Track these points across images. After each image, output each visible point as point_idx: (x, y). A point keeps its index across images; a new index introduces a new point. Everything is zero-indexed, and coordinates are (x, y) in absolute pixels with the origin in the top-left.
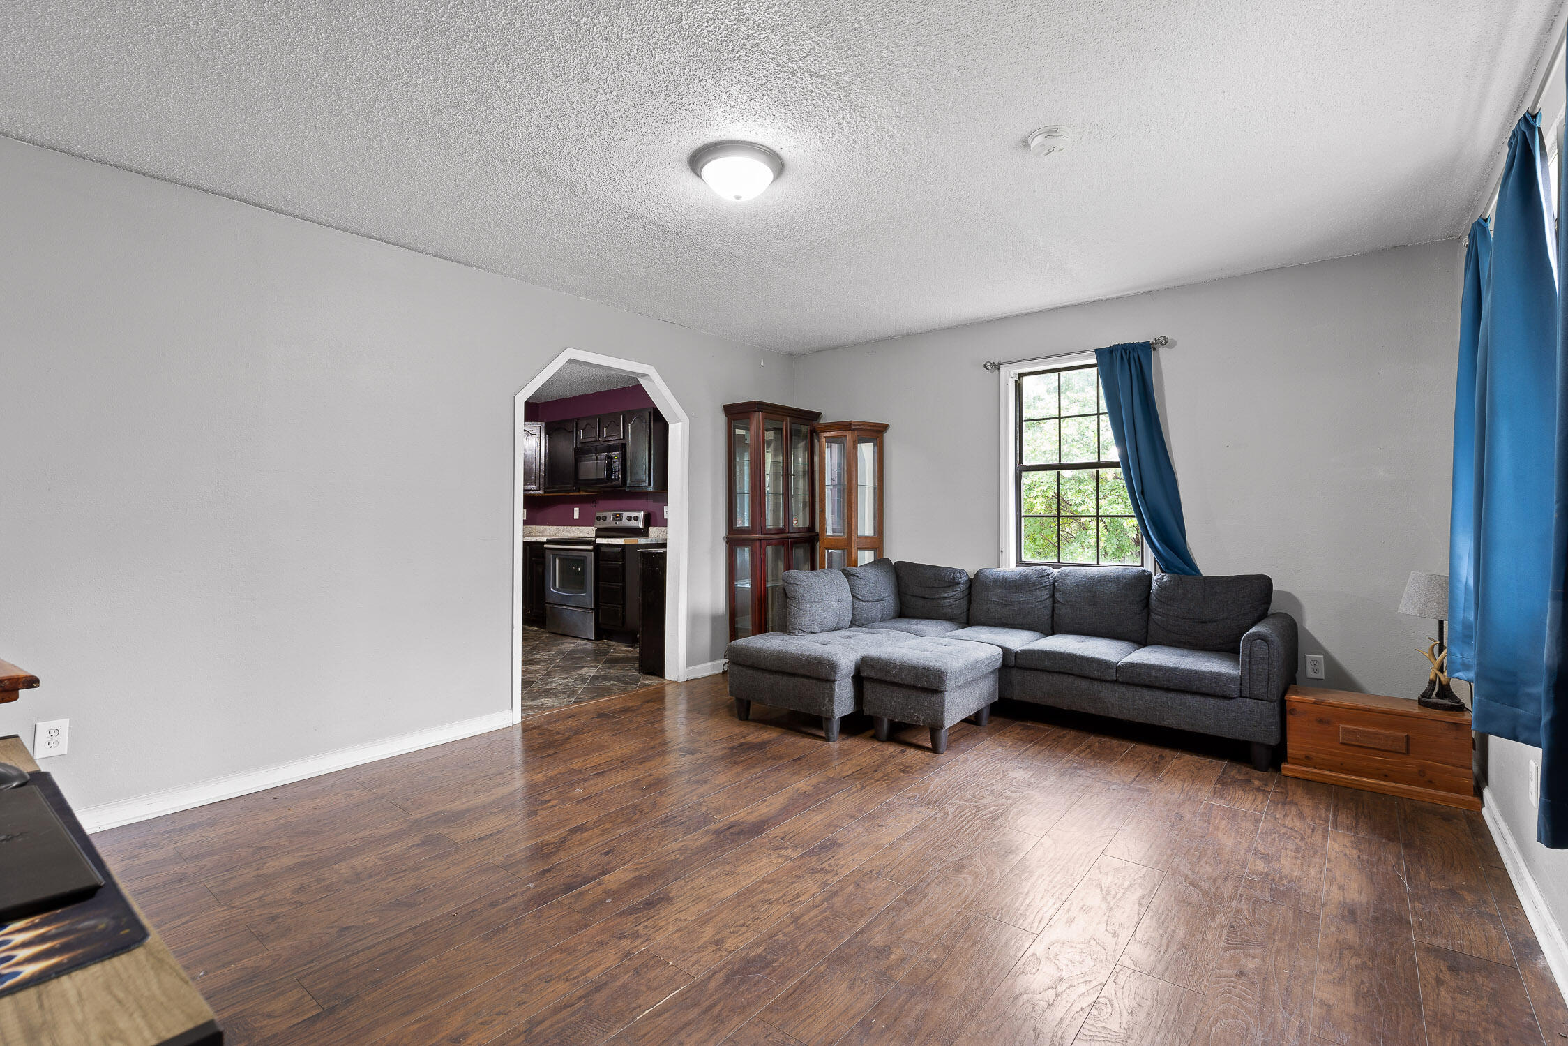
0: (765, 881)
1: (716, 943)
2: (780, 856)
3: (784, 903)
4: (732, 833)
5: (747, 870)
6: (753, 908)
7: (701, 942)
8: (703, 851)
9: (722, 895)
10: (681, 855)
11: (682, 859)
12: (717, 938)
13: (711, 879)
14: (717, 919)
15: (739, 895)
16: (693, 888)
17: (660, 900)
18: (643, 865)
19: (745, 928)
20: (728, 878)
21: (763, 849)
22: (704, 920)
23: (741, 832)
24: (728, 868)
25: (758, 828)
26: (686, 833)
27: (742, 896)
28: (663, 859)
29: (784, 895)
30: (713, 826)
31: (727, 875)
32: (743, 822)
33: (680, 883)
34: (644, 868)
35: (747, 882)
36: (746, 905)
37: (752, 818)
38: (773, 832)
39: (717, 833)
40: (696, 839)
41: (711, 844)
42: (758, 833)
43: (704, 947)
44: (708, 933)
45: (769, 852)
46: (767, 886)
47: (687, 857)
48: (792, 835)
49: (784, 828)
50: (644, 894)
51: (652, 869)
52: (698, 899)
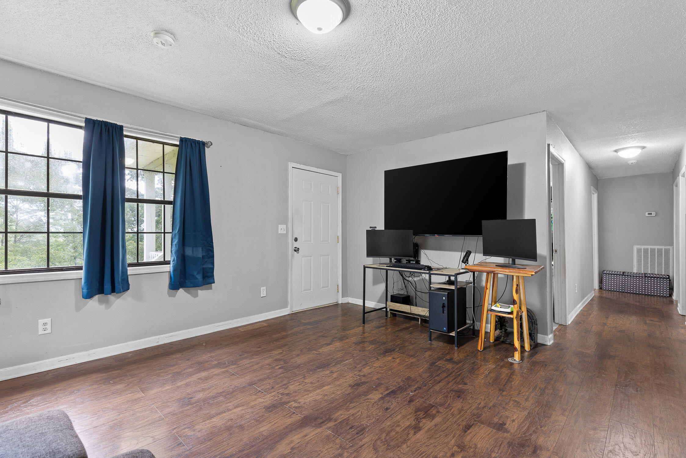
0: (311, 392)
1: (332, 372)
2: (299, 403)
3: (306, 382)
4: (321, 419)
5: (318, 396)
6: (318, 381)
7: (337, 373)
8: (337, 408)
9: (329, 387)
10: (349, 406)
11: (348, 404)
12: (332, 374)
13: (333, 393)
14: (331, 379)
15: (323, 386)
16: (342, 390)
17: (354, 386)
18: (366, 401)
19: (322, 376)
20: (326, 393)
21: (306, 407)
22: (337, 379)
23: (316, 419)
24: (326, 398)
25: (306, 422)
26: (348, 419)
27: (322, 386)
28: (358, 404)
29: (305, 385)
30: (331, 424)
31: (326, 395)
32: (313, 426)
33: (347, 392)
34: (365, 400)
35: (318, 391)
36: (321, 383)
37: (306, 430)
38: (297, 417)
39: (330, 419)
40: (342, 415)
41: (333, 412)
42: (306, 417)
43: (336, 372)
44: (335, 375)
45: (304, 405)
46: (311, 389)
47: (346, 404)
48: (287, 416)
49: (289, 421)
50: (361, 389)
51: (361, 399)
52: (339, 386)
